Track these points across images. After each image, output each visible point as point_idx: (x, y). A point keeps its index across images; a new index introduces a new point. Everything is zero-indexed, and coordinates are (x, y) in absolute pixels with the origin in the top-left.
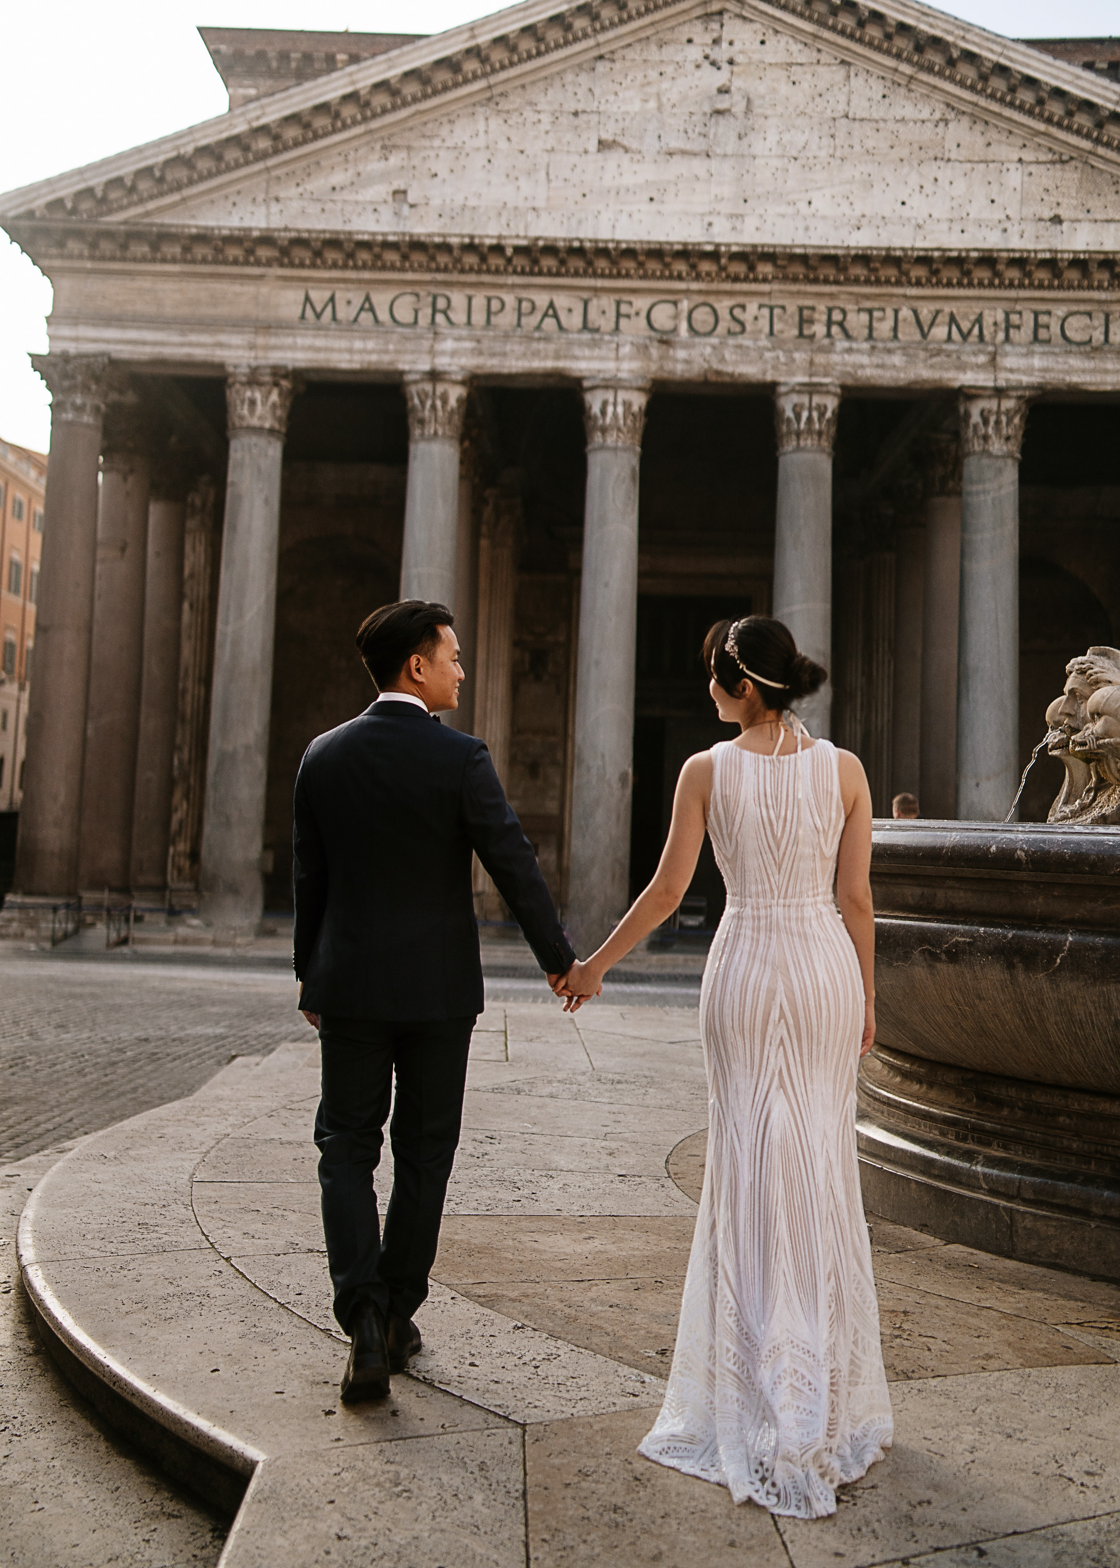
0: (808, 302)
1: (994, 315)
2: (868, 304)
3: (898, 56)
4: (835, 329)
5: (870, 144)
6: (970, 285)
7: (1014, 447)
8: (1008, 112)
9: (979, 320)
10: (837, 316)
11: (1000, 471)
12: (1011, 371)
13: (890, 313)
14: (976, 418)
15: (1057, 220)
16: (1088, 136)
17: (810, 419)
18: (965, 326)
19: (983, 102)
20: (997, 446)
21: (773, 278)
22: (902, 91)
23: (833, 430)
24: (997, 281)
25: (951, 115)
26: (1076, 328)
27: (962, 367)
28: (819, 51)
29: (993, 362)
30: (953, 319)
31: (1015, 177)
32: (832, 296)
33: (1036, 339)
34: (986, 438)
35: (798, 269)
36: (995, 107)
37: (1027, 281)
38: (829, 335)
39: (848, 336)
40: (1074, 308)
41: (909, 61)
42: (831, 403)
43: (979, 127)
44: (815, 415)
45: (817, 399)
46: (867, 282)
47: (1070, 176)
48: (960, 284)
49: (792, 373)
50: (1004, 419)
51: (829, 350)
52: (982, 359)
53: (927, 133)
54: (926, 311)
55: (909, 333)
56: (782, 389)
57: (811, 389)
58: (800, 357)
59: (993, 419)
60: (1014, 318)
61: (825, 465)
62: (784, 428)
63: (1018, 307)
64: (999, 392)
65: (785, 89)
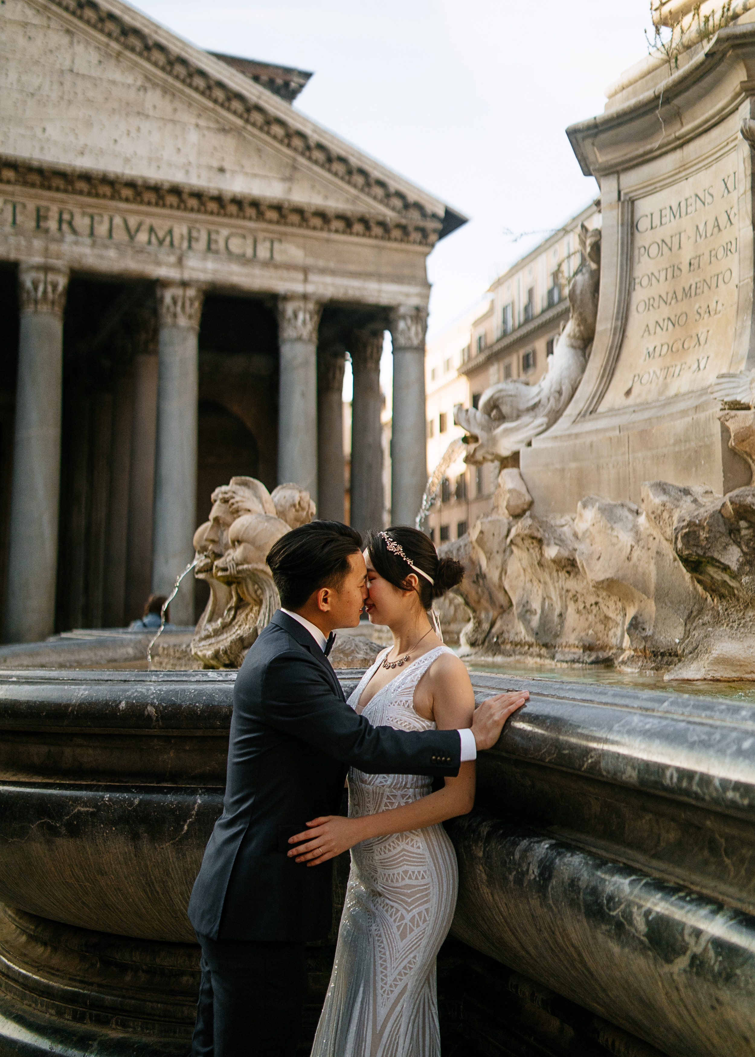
0: (43, 203)
1: (181, 230)
2: (90, 210)
3: (109, 35)
4: (65, 227)
5: (90, 94)
6: (164, 206)
7: (195, 323)
8: (188, 91)
9: (170, 232)
10: (66, 217)
11: (184, 340)
12: (193, 269)
13: (106, 219)
14: (168, 299)
15: (222, 170)
16: (241, 117)
17: (45, 292)
18: (161, 234)
19: (170, 80)
20: (183, 321)
21: (16, 181)
22: (113, 61)
23: (63, 301)
24: (182, 205)
25: (148, 85)
26: (236, 245)
27: (158, 263)
28: (49, 18)
29: (180, 262)
30: (151, 230)
31: (193, 136)
32: (62, 202)
33: (209, 249)
34: (175, 315)
35: (35, 178)
36: (179, 85)
37: (202, 208)
38: (60, 229)
39: (74, 231)
40: (234, 230)
41: (117, 40)
42: (62, 281)
43: (168, 97)
44: (50, 289)
45: (51, 277)
46: (89, 194)
47: (230, 142)
48: (157, 204)
49: (30, 254)
50: (188, 303)
51: (61, 240)
52: (173, 259)
53: (132, 95)
54: (133, 221)
55: (120, 235)
56: (23, 266)
57: (46, 269)
58: (38, 244)
59: (180, 304)
60: (195, 234)
61: (57, 327)
62: (25, 296)
63: (198, 225)
64: (184, 284)
65: (21, 42)
